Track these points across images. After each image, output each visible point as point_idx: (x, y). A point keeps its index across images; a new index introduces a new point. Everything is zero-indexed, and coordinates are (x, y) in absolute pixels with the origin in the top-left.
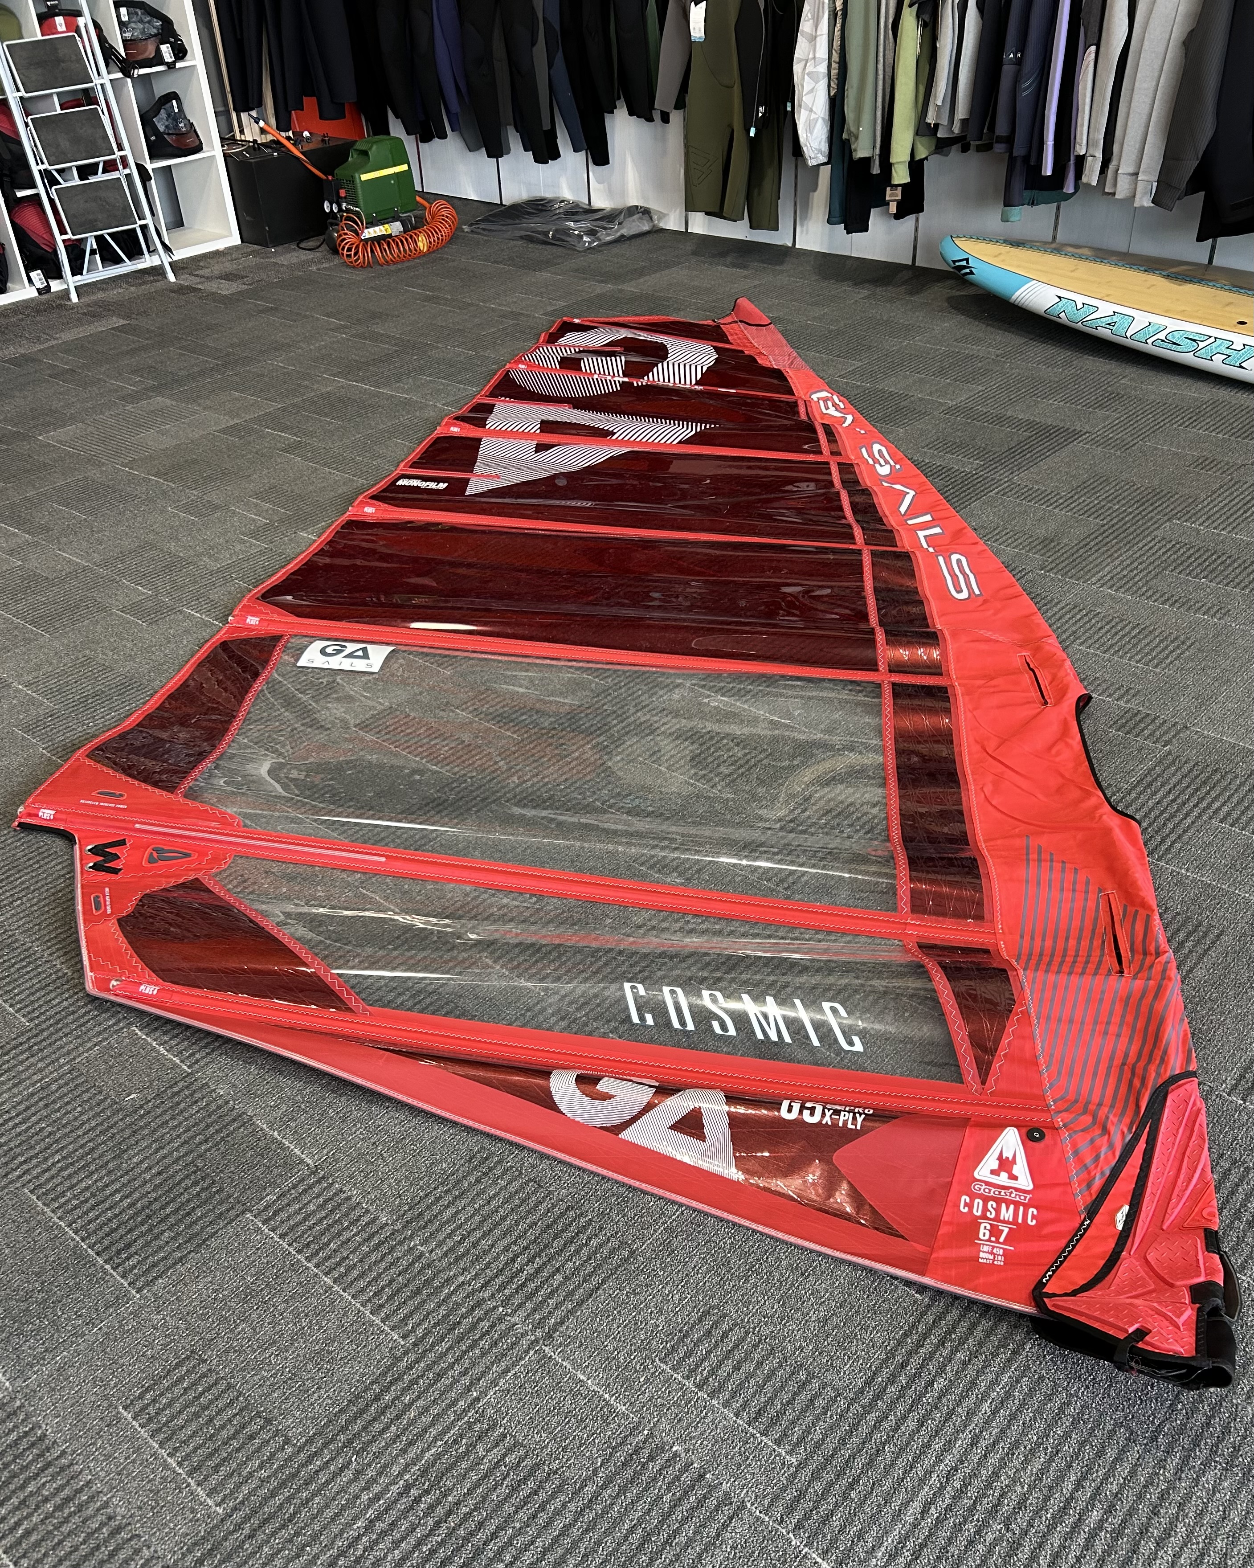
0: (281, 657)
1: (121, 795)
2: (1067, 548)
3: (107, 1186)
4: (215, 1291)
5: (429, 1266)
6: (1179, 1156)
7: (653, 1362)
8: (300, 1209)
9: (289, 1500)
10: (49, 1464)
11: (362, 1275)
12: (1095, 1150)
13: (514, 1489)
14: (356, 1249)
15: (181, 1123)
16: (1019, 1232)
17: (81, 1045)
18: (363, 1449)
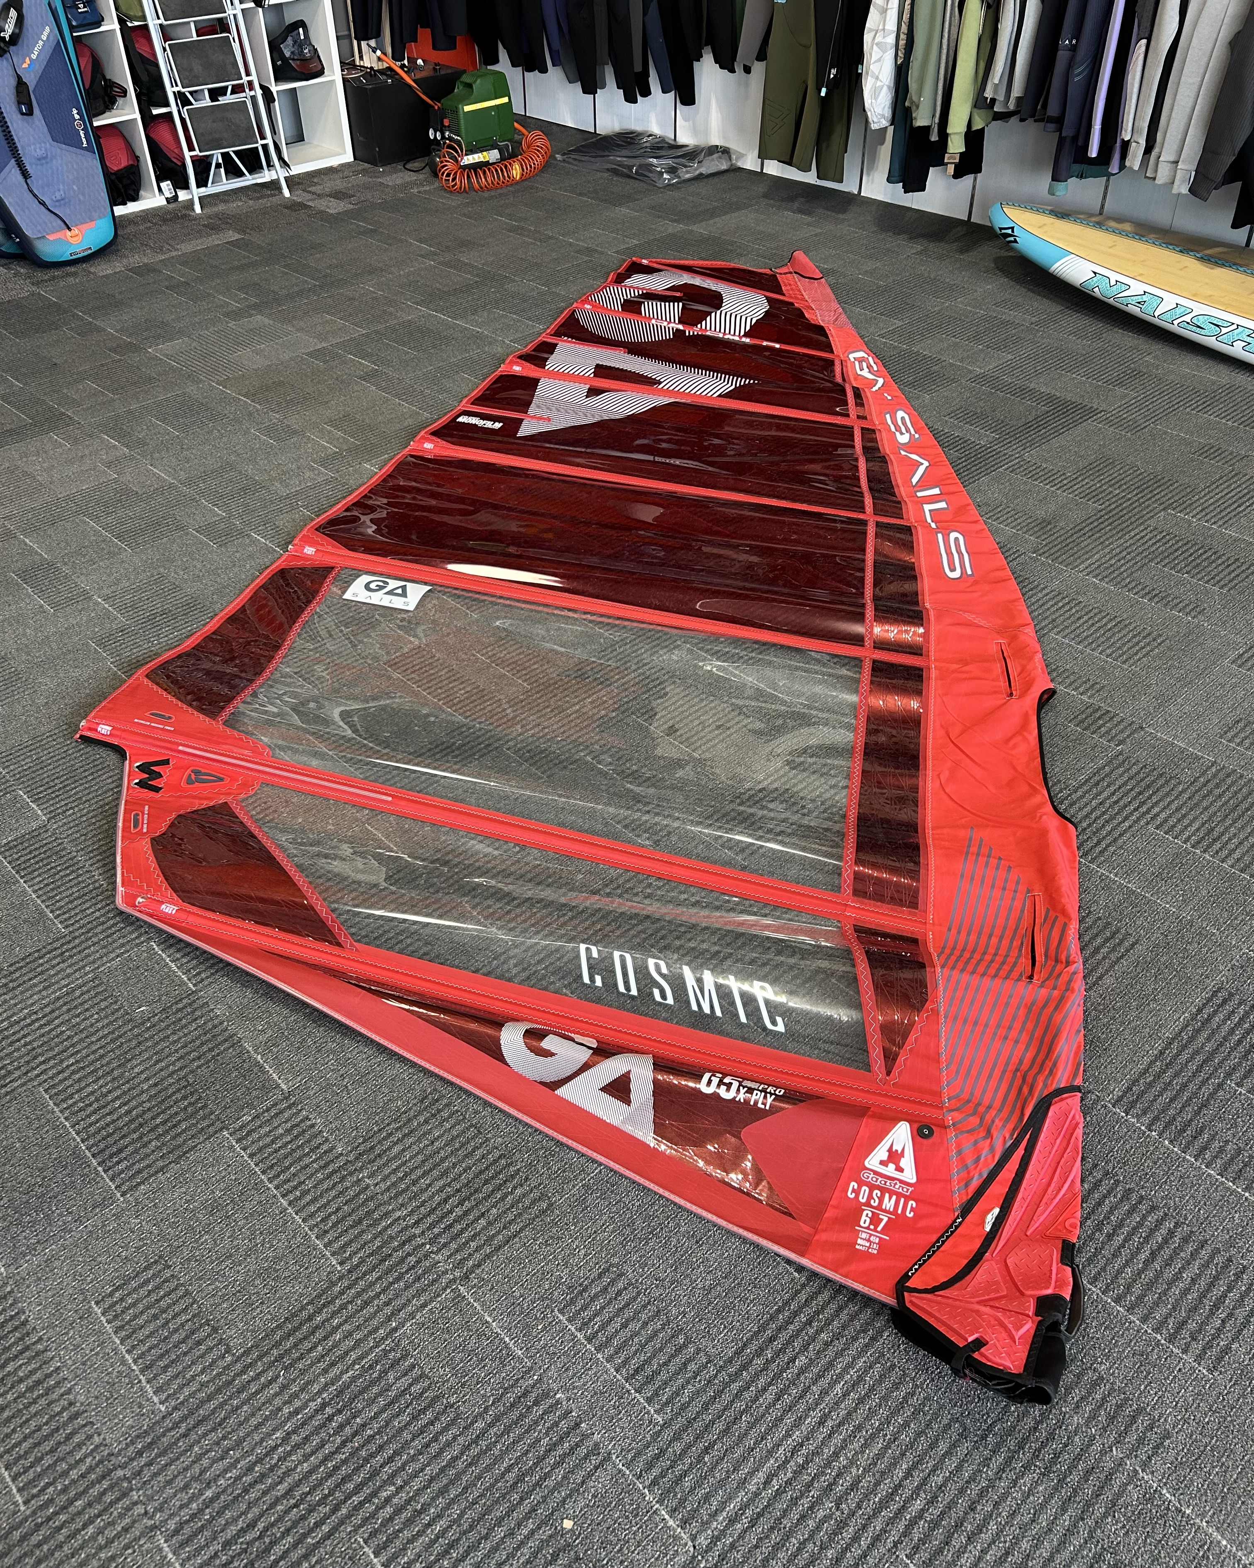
0: (330, 588)
1: (170, 718)
2: (1062, 532)
3: (110, 1092)
4: (187, 1201)
5: (372, 1198)
6: (1054, 1165)
7: (552, 1311)
8: (270, 1132)
9: (221, 1405)
10: (27, 1348)
11: (312, 1201)
12: (977, 1151)
13: (415, 1418)
14: (312, 1175)
15: (180, 1038)
16: (897, 1223)
17: (106, 955)
18: (291, 1365)
